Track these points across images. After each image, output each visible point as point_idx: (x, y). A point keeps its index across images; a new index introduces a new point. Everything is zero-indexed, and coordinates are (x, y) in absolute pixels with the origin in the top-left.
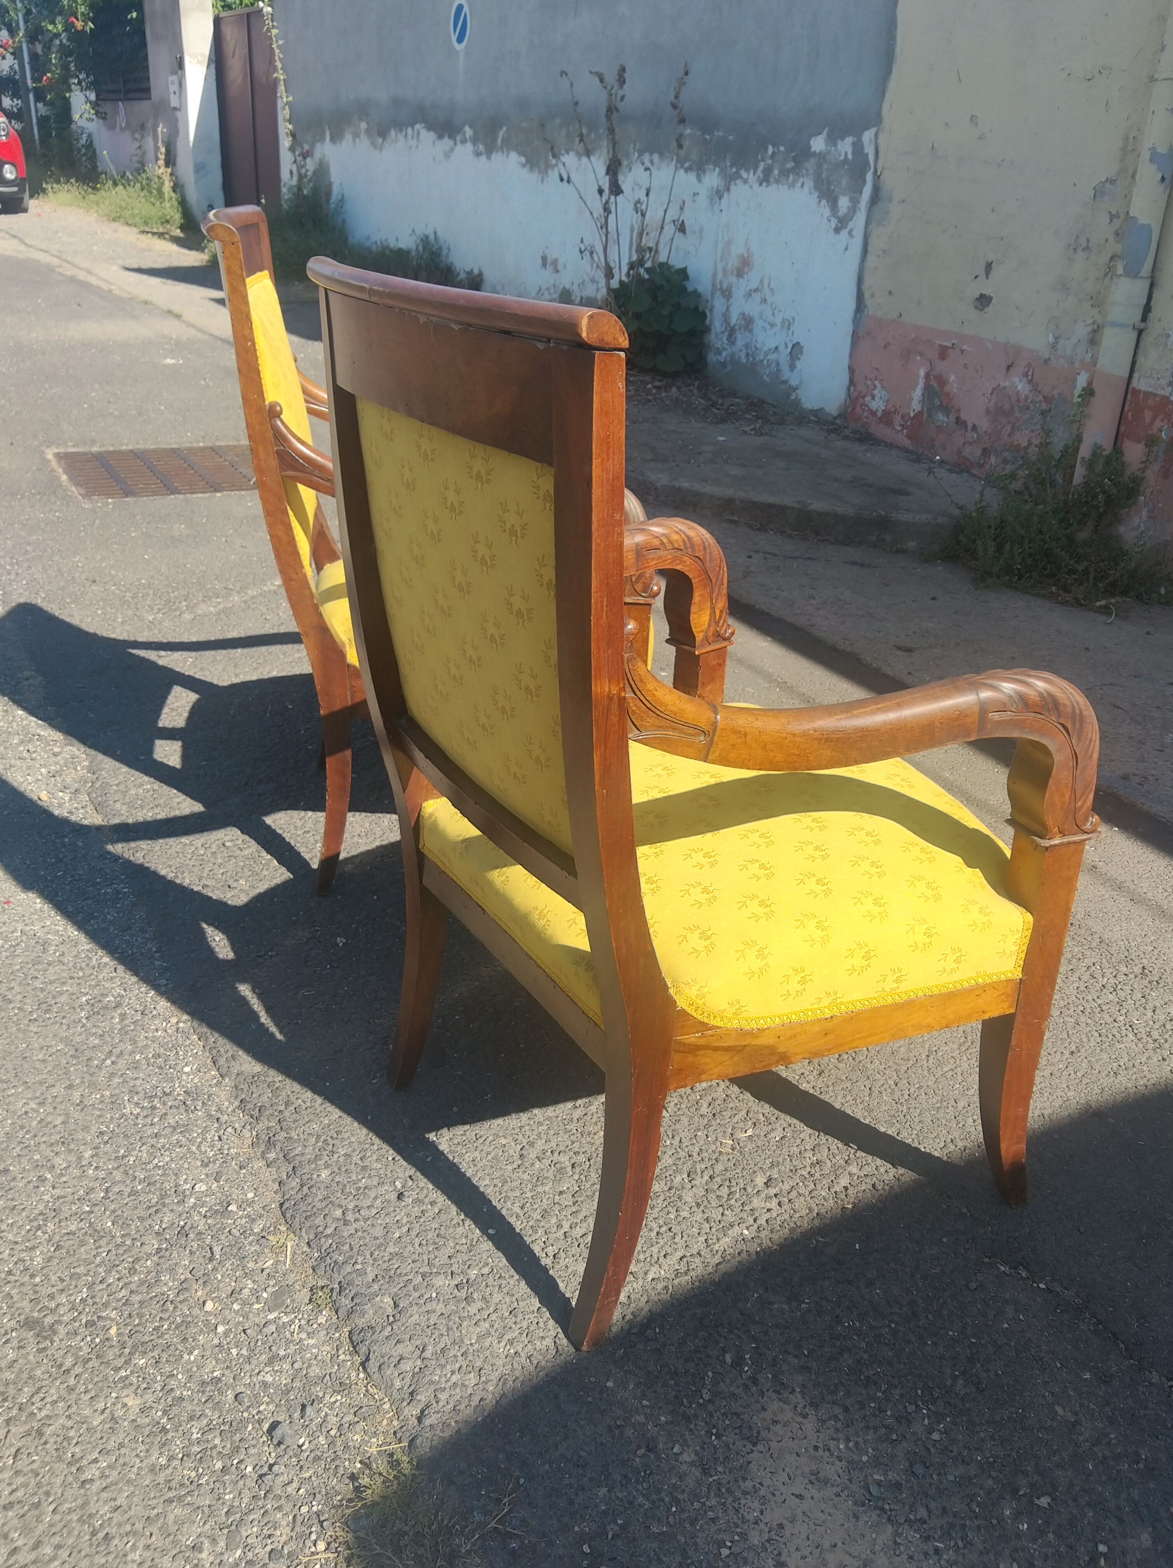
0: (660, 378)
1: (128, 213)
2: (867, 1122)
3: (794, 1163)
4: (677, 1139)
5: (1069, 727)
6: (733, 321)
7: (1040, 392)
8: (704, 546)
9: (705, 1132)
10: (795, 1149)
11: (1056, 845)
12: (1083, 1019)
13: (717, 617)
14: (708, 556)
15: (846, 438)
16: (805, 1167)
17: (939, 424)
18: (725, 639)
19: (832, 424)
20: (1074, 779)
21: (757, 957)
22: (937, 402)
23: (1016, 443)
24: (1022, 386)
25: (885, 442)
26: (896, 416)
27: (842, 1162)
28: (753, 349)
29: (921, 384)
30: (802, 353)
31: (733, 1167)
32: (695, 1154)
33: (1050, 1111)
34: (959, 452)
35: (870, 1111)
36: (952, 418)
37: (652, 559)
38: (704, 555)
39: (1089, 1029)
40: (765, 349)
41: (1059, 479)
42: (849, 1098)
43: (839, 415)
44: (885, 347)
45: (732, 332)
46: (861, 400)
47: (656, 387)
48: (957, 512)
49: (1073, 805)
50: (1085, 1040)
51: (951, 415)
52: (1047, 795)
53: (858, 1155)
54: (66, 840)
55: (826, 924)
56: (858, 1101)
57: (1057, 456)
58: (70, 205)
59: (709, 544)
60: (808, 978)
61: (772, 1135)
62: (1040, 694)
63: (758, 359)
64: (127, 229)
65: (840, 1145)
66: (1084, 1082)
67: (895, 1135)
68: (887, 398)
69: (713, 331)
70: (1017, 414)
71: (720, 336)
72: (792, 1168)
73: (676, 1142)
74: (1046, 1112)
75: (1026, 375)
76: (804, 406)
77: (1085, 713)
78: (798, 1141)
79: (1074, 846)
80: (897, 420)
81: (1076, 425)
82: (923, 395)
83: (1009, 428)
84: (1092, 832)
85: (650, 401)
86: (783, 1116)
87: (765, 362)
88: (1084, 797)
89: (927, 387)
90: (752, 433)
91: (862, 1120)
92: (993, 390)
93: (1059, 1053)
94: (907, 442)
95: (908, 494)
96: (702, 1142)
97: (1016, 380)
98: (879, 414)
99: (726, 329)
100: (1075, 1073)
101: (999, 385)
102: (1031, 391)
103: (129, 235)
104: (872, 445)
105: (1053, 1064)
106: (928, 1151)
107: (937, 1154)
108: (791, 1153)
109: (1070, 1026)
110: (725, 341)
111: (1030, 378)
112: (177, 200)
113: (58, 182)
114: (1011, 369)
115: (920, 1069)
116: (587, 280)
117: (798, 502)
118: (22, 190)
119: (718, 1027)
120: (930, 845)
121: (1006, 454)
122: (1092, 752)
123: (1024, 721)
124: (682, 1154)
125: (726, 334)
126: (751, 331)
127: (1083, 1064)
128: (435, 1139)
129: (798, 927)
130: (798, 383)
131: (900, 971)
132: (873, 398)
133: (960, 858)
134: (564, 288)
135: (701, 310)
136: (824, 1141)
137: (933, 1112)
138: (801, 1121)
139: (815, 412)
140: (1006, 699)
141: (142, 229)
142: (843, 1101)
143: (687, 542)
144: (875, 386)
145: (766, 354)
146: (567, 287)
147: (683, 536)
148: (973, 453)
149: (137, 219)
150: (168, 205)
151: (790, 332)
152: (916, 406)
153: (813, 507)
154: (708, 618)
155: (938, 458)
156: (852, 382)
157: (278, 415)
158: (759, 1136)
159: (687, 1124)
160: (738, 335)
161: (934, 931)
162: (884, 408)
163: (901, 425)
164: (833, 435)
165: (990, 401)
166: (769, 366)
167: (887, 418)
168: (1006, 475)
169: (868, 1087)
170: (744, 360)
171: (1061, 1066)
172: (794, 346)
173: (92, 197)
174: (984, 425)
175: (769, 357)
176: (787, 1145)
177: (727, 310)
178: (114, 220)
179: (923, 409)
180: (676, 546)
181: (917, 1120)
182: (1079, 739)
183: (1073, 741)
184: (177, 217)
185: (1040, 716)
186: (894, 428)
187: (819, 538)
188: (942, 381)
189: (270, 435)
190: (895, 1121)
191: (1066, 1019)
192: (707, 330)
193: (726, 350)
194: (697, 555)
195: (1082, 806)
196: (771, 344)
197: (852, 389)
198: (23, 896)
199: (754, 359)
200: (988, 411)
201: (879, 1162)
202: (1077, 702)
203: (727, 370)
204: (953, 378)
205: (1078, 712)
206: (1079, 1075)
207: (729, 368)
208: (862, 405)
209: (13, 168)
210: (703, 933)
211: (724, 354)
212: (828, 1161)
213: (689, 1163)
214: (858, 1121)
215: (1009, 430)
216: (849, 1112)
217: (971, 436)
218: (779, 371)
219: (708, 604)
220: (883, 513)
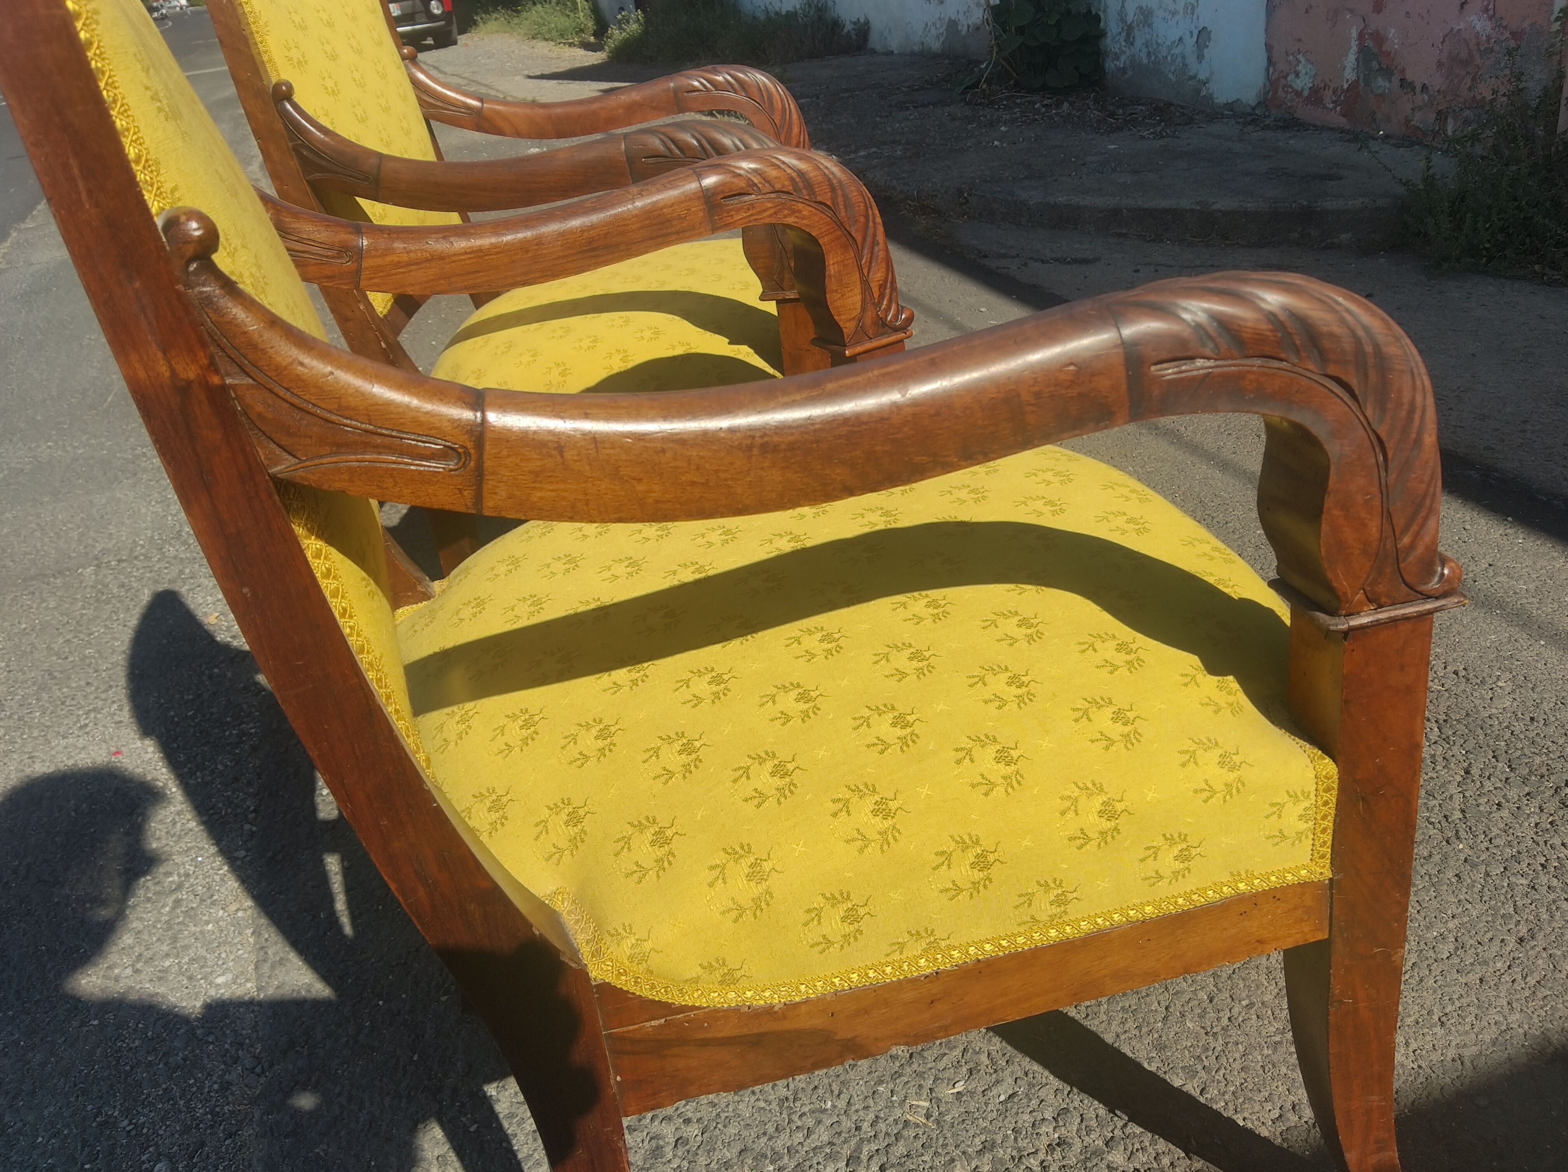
0: (1050, 96)
1: (544, 29)
2: (1153, 1068)
3: (1020, 1144)
4: (845, 1097)
5: (1354, 382)
6: (1130, 19)
7: (1505, 28)
8: (831, 184)
9: (891, 1086)
10: (1026, 1117)
11: (1362, 627)
12: (1544, 879)
13: (876, 295)
14: (840, 199)
15: (1266, 128)
16: (1036, 1153)
17: (1380, 92)
18: (896, 330)
19: (1250, 115)
20: (1384, 491)
21: (750, 877)
22: (1375, 64)
23: (1479, 97)
24: (1481, 25)
25: (1314, 126)
26: (1326, 91)
27: (1100, 1143)
28: (1155, 46)
29: (1354, 48)
30: (1210, 40)
31: (921, 1150)
32: (865, 1126)
33: (1474, 1050)
34: (1408, 121)
35: (1161, 1047)
36: (1396, 82)
37: (738, 210)
38: (834, 199)
39: (1552, 896)
40: (1168, 43)
41: (1540, 132)
42: (1130, 1024)
43: (1259, 103)
44: (1307, 11)
45: (1129, 30)
46: (1283, 81)
47: (1045, 106)
48: (1401, 190)
49: (1389, 544)
50: (1545, 916)
51: (1393, 78)
52: (1325, 527)
53: (1128, 1130)
54: (216, 670)
55: (893, 805)
56: (1145, 1030)
57: (1534, 104)
58: (497, 32)
59: (840, 182)
60: (861, 911)
61: (995, 1091)
62: (1271, 316)
63: (1160, 56)
64: (545, 43)
65: (1102, 1111)
66: (1540, 995)
67: (1196, 1093)
68: (1313, 73)
69: (1109, 34)
70: (1478, 61)
71: (1117, 39)
72: (1014, 1153)
73: (841, 1104)
74: (1467, 1053)
75: (1486, 10)
76: (1217, 101)
77: (1391, 350)
78: (1034, 1103)
79: (1408, 626)
80: (1328, 98)
81: (1556, 58)
82: (1357, 59)
83: (1468, 81)
84: (1445, 595)
85: (1036, 120)
86: (1019, 1057)
87: (1169, 58)
88: (1414, 528)
89: (1363, 50)
90: (1151, 136)
91: (1146, 1066)
92: (1445, 36)
93: (1497, 942)
94: (1343, 122)
95: (1340, 178)
96: (882, 1104)
97: (1474, 18)
98: (1306, 93)
99: (1122, 28)
100: (1524, 978)
101: (1452, 29)
102: (1493, 29)
103: (543, 48)
104: (1298, 131)
105: (1486, 963)
106: (1250, 1125)
107: (1264, 1132)
108: (1019, 1125)
109: (1519, 891)
110: (1123, 43)
111: (1491, 12)
112: (590, 8)
113: (487, 12)
114: (1465, 6)
115: (1253, 972)
116: (972, 5)
117: (1198, 203)
118: (449, 23)
119: (694, 1008)
120: (1139, 636)
121: (1467, 112)
122: (1420, 434)
123: (1241, 376)
124: (847, 1124)
125: (1124, 34)
126: (1150, 25)
127: (1540, 962)
128: (494, 1093)
129: (835, 815)
130: (1208, 75)
131: (1060, 885)
132: (1297, 75)
133: (1196, 658)
134: (950, 19)
135: (1094, 13)
136: (1076, 1104)
137: (1266, 1052)
138: (1046, 1066)
139: (1230, 106)
140: (1186, 333)
141: (559, 41)
142: (1120, 1030)
143: (798, 180)
144: (1299, 62)
145: (1169, 48)
146: (953, 18)
147: (789, 171)
148: (1424, 119)
149: (554, 33)
150: (582, 14)
151: (1195, 17)
152: (1350, 75)
153: (1217, 206)
154: (858, 298)
155: (1381, 133)
156: (1270, 62)
157: (288, 95)
158: (972, 1093)
159: (866, 1072)
160: (1137, 33)
161: (1119, 807)
162: (1311, 85)
163: (1333, 102)
164: (1250, 127)
165: (1441, 51)
166: (1174, 61)
167: (1315, 96)
168: (1466, 136)
169: (1164, 1004)
170: (1145, 61)
171: (1499, 965)
172: (1200, 32)
173: (516, 20)
174: (1437, 82)
175: (1172, 52)
176: (1014, 1110)
177: (1123, 6)
178: (533, 38)
179: (1358, 78)
180: (778, 186)
181: (1237, 1066)
182: (1382, 405)
183: (1369, 412)
184: (591, 24)
185: (1276, 364)
186: (1325, 107)
187: (1227, 242)
188: (1379, 38)
189: (279, 126)
190: (1199, 1067)
191: (1513, 879)
192: (1103, 34)
193: (1125, 52)
194: (819, 199)
195: (1412, 546)
196: (1173, 34)
197: (1271, 70)
198: (139, 744)
199: (1156, 57)
200: (1440, 64)
201: (1162, 1145)
202: (1366, 329)
203: (1127, 76)
204: (1393, 31)
205: (1369, 349)
206: (1531, 980)
207: (1130, 73)
208: (1285, 86)
209: (439, 4)
210: (660, 832)
211: (1123, 58)
212: (1077, 1140)
213: (853, 1142)
214: (1139, 1066)
215: (1469, 84)
216: (1126, 1050)
217: (1421, 98)
218: (1185, 65)
219: (856, 276)
220: (1305, 203)
